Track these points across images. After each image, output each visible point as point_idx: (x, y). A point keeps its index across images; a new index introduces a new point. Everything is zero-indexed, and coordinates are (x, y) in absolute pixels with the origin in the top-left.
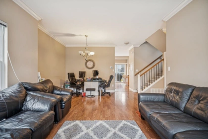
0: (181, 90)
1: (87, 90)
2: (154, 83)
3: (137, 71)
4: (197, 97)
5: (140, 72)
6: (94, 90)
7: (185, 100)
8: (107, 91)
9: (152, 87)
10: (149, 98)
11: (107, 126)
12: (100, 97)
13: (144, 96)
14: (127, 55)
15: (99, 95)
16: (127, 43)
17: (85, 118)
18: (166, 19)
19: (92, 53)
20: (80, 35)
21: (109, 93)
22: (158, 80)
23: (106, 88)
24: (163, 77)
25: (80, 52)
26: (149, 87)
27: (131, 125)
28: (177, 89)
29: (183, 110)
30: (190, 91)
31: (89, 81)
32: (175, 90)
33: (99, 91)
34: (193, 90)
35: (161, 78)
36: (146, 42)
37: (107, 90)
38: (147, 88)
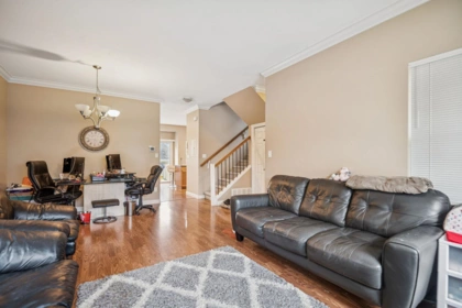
0: (292, 185)
1: (95, 204)
2: (236, 179)
3: (205, 156)
4: (314, 192)
5: (210, 158)
6: (115, 202)
7: (299, 199)
8: (145, 203)
9: (234, 187)
10: (248, 203)
11: (190, 267)
12: (130, 218)
13: (243, 201)
14: (183, 122)
15: (127, 214)
16: (188, 100)
17: (126, 266)
18: (266, 74)
19: (114, 113)
20: (78, 62)
21: (150, 207)
22: (243, 173)
23: (144, 197)
24: (249, 167)
25: (79, 107)
26: (229, 186)
27: (229, 254)
28: (287, 184)
29: (297, 212)
30: (304, 185)
31: (99, 182)
32: (285, 186)
33: (126, 204)
34: (308, 184)
35: (247, 169)
36: (223, 104)
37: (147, 200)
38: (225, 189)
